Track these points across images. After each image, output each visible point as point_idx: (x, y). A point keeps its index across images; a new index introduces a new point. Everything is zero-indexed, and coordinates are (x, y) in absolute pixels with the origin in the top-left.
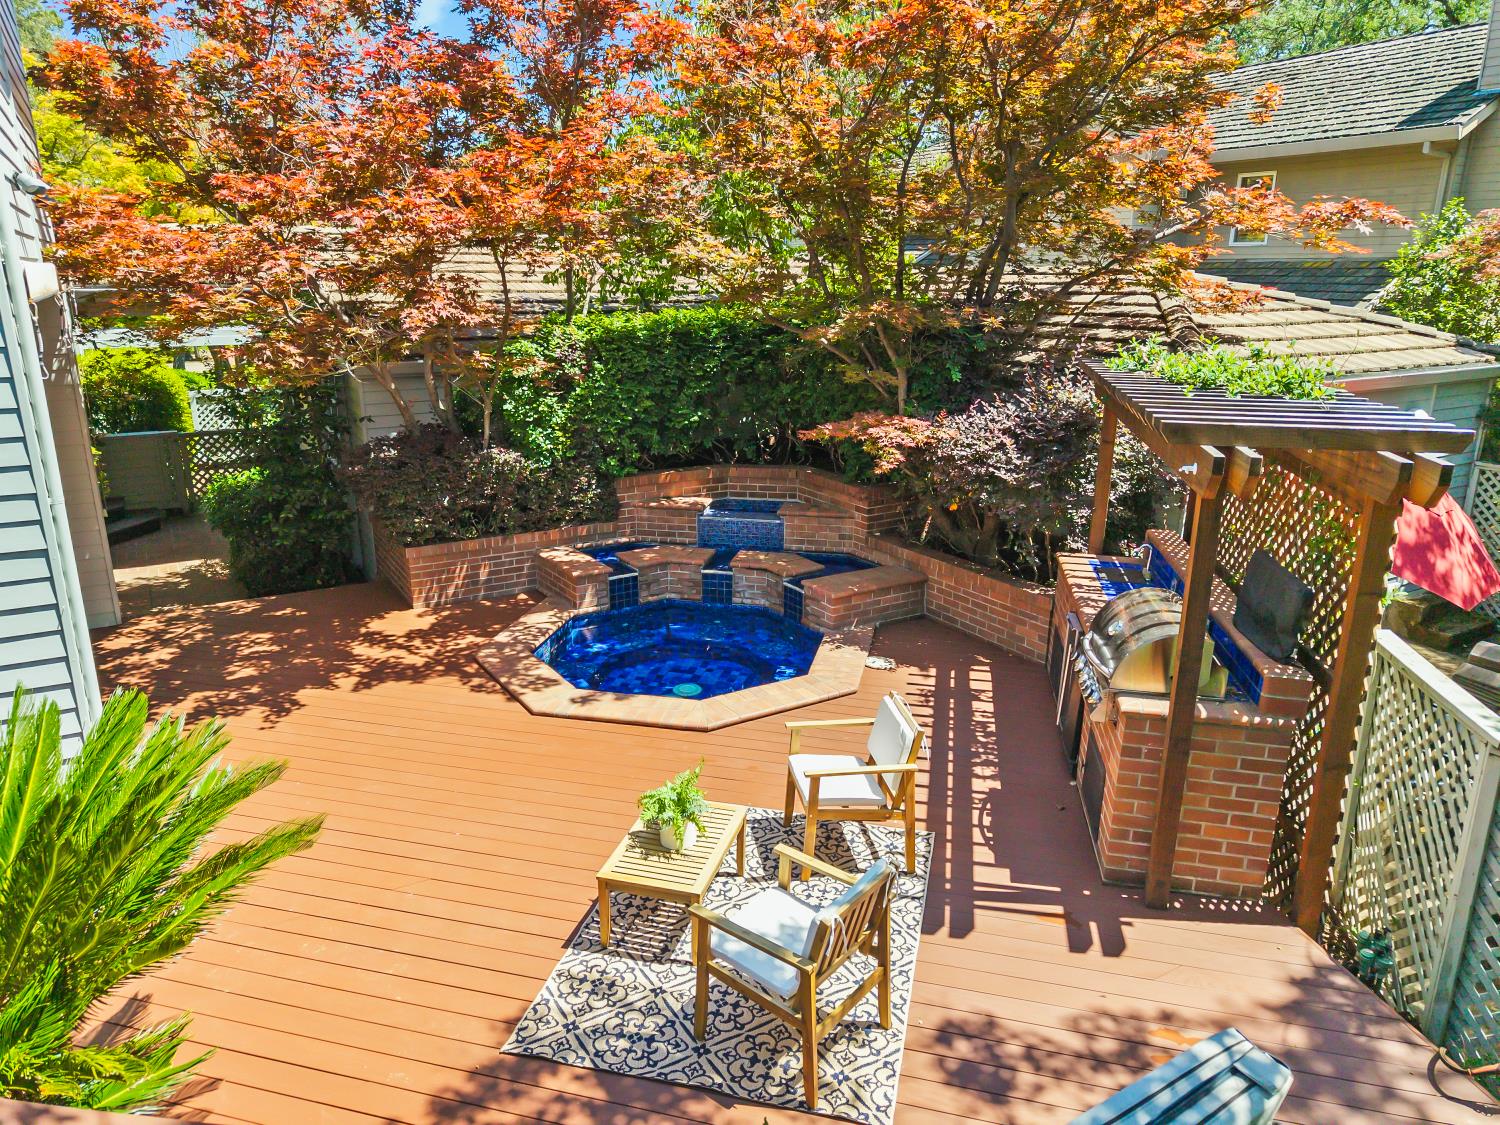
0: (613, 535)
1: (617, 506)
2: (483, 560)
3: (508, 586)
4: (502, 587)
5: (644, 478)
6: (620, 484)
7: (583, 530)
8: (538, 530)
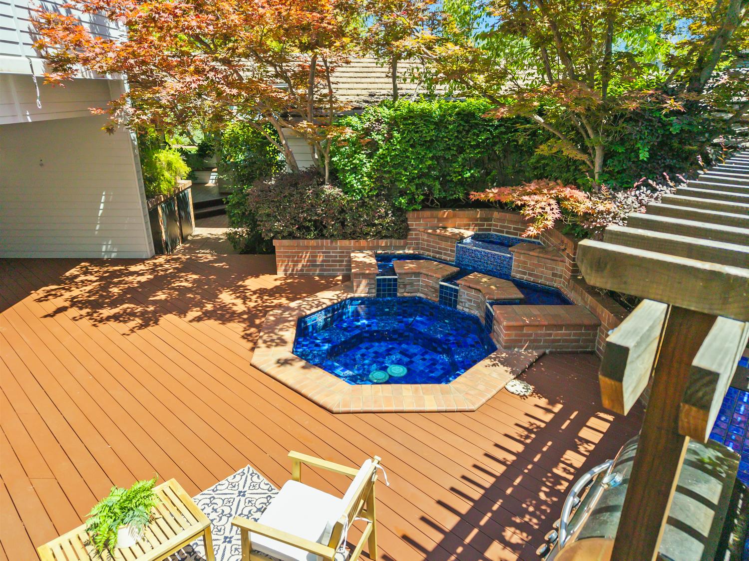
0: (403, 248)
1: (407, 229)
2: (319, 252)
3: (333, 270)
4: (329, 270)
5: (427, 213)
6: (410, 215)
7: (383, 243)
8: (353, 239)
